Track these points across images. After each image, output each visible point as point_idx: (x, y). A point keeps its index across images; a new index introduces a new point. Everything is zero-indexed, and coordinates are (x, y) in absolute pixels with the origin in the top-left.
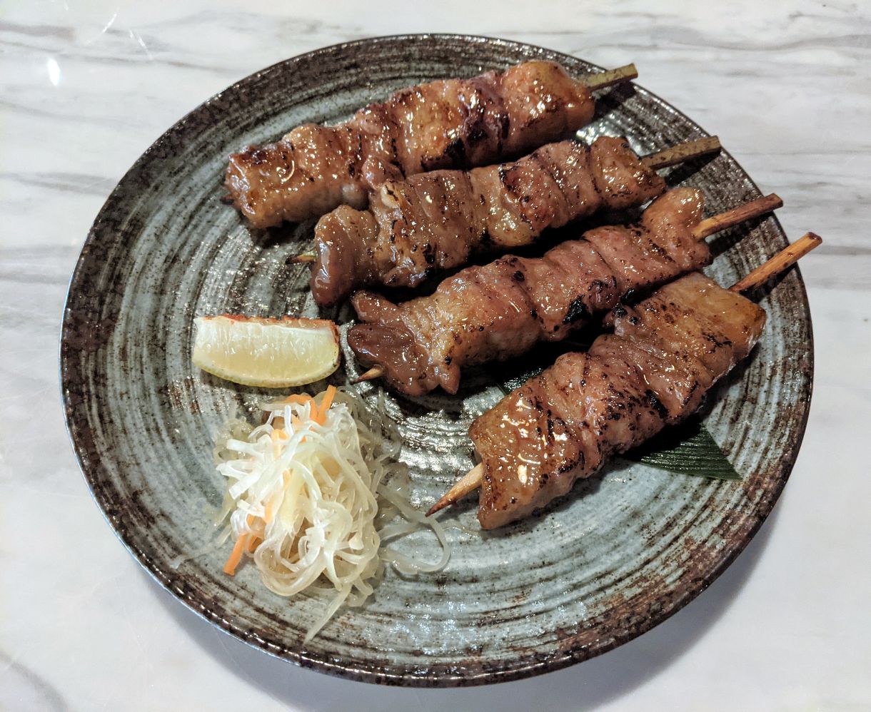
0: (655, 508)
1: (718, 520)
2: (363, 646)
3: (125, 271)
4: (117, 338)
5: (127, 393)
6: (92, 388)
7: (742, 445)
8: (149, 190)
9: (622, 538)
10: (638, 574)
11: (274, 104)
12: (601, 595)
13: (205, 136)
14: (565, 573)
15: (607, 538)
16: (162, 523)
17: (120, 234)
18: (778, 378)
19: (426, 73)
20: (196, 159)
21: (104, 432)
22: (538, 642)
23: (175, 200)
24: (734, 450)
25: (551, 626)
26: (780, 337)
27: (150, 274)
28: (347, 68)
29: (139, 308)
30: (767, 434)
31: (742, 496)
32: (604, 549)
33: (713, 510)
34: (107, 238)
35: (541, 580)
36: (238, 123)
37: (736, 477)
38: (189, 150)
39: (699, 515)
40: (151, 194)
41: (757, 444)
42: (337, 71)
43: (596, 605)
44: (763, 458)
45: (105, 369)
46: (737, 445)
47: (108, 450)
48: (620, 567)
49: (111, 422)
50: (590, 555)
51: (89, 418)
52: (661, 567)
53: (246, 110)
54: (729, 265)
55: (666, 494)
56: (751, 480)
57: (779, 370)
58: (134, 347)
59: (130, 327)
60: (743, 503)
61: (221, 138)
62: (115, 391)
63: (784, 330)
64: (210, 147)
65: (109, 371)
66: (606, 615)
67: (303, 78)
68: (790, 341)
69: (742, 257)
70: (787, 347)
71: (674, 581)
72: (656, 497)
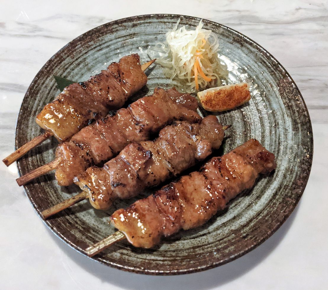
0: (83, 71)
1: (63, 63)
2: (165, 23)
3: (288, 111)
4: (276, 89)
5: (263, 74)
6: (272, 69)
7: (51, 88)
8: (300, 143)
9: (94, 62)
10: (89, 49)
11: (274, 204)
12: (101, 43)
13: (294, 176)
14: (112, 51)
15: (99, 62)
16: (231, 41)
17: (299, 122)
18: (34, 110)
19: (206, 247)
20: (292, 165)
21: (261, 58)
22: (118, 28)
23: (289, 146)
24: (54, 87)
25: (115, 34)
26: (30, 125)
27: (280, 116)
28: (247, 235)
29: (276, 103)
30: (42, 89)
31: (54, 69)
32: (99, 58)
33: (64, 67)
34: (302, 117)
35: (118, 49)
36: (284, 188)
37: (55, 77)
38: (296, 167)
39: (69, 66)
40: (299, 142)
41: (46, 87)
42: (253, 231)
43: (102, 40)
44: (44, 82)
45: (273, 77)
46: (53, 89)
47: (257, 54)
48: (95, 52)
49: (261, 63)
50: (104, 57)
52: (82, 50)
53: (284, 195)
54: (46, 161)
55: (79, 76)
56: (50, 74)
57: (33, 113)
58: (269, 89)
59: (275, 95)
60: (54, 67)
61: (287, 179)
62: (266, 73)
63: (27, 127)
64: (289, 173)
65: (272, 77)
66: (99, 37)
67: (267, 221)
68: (26, 122)
69: (39, 163)
70: (28, 120)
71: (78, 45)
72: (82, 75)
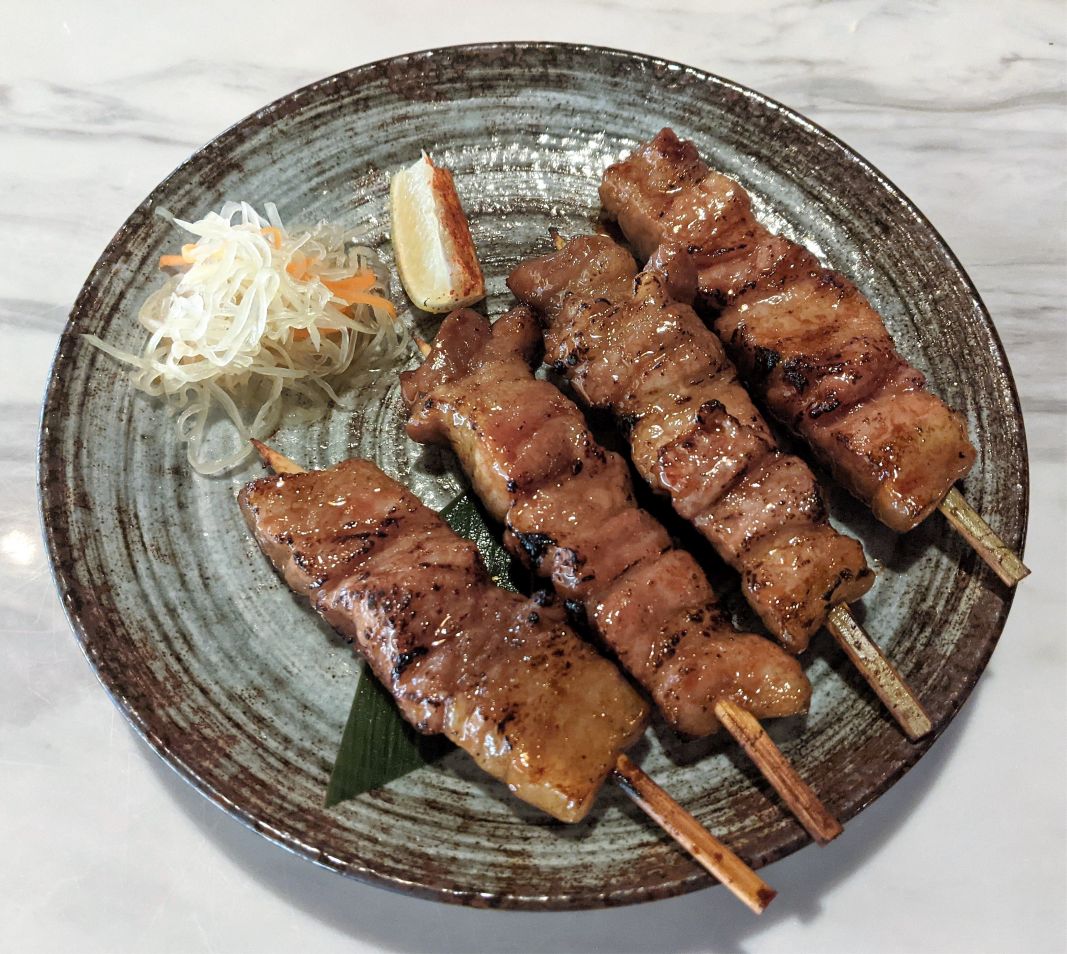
0: (288, 705)
1: (261, 776)
2: (86, 393)
3: (500, 91)
4: (416, 108)
5: (356, 134)
6: (347, 100)
7: (387, 812)
8: (609, 79)
9: (243, 665)
10: (185, 679)
11: (788, 161)
12: (157, 637)
13: (707, 107)
14: (193, 601)
15: (244, 650)
16: (210, 196)
17: (541, 70)
18: (501, 859)
19: (917, 317)
20: (673, 110)
21: (301, 123)
22: (92, 565)
23: (611, 109)
24: (379, 803)
25: (115, 579)
26: (575, 861)
27: (508, 115)
28: (878, 222)
29: (462, 118)
30: (401, 842)
31: (298, 806)
32: (227, 644)
33: (279, 771)
34: (531, 59)
35: (182, 576)
36: (741, 134)
37: (332, 802)
38: (680, 98)
39: (273, 754)
40: (605, 82)
41: (385, 830)
42: (867, 211)
43: (142, 629)
44: (361, 836)
45: (376, 106)
46: (387, 806)
47: (281, 132)
48: (199, 661)
49: (316, 127)
50: (217, 629)
51: (310, 106)
52: (193, 705)
53: (762, 135)
54: (706, 786)
55: (311, 719)
56: (325, 819)
57: (518, 861)
58: (413, 126)
59: (436, 116)
60: (286, 805)
61: (713, 125)
62: (354, 122)
63: (586, 867)
64: (695, 118)
65: (374, 110)
66: (127, 640)
67: (838, 178)
68: (568, 875)
69: (723, 802)
70: (556, 870)
71: (169, 716)
72: (306, 707)
